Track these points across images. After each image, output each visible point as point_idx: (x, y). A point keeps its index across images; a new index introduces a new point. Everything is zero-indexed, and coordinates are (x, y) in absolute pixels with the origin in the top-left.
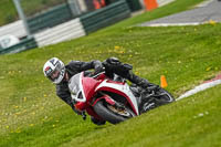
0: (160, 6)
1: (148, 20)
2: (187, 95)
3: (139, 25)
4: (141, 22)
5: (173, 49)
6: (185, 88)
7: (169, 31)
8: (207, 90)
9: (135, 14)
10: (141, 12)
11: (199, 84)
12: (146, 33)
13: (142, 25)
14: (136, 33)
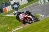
0: (8, 11)
1: (5, 15)
2: (14, 31)
3: (3, 16)
4: (4, 15)
5: (11, 21)
6: (13, 29)
7: (10, 17)
8: (18, 30)
9: (2, 13)
10: (4, 13)
11: (16, 28)
12: (4, 17)
13: (4, 16)
14: (2, 17)
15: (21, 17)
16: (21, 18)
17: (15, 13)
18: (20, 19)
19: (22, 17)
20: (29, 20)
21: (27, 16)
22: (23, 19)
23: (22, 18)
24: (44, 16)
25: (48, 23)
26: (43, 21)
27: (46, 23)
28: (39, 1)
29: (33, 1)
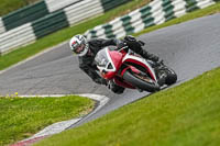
15: (107, 61)
16: (104, 66)
17: (79, 42)
18: (101, 69)
19: (110, 61)
20: (140, 74)
21: (127, 57)
22: (114, 69)
23: (110, 66)
24: (107, 99)
25: (125, 132)
26: (105, 123)
27: (115, 133)
28: (87, 33)
29: (59, 32)
